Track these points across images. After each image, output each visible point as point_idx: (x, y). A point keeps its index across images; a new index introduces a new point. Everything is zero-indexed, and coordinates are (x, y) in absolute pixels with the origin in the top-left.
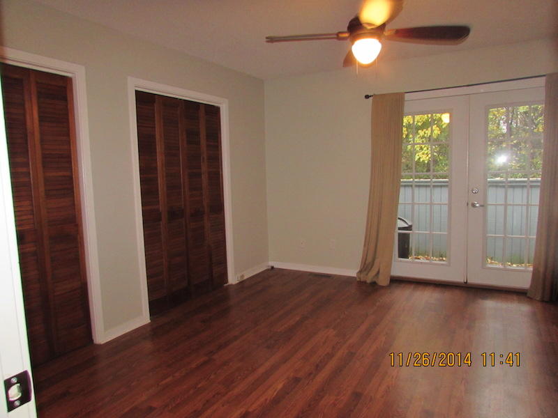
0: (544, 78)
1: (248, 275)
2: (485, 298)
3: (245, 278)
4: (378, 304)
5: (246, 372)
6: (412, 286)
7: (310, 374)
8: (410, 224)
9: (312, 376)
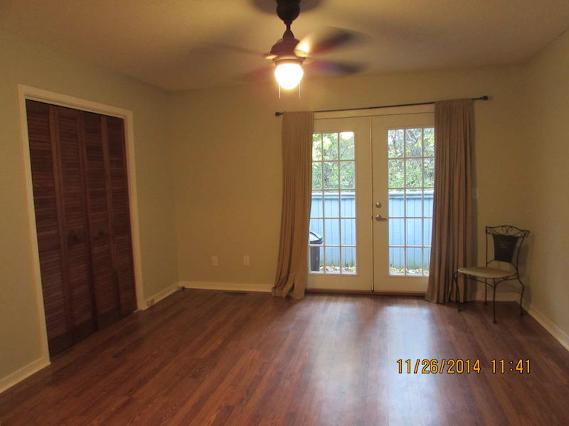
0: (433, 106)
1: (158, 298)
2: (390, 304)
3: (156, 302)
4: (296, 318)
5: (174, 408)
6: (326, 298)
7: (243, 400)
8: (320, 237)
9: (244, 402)
